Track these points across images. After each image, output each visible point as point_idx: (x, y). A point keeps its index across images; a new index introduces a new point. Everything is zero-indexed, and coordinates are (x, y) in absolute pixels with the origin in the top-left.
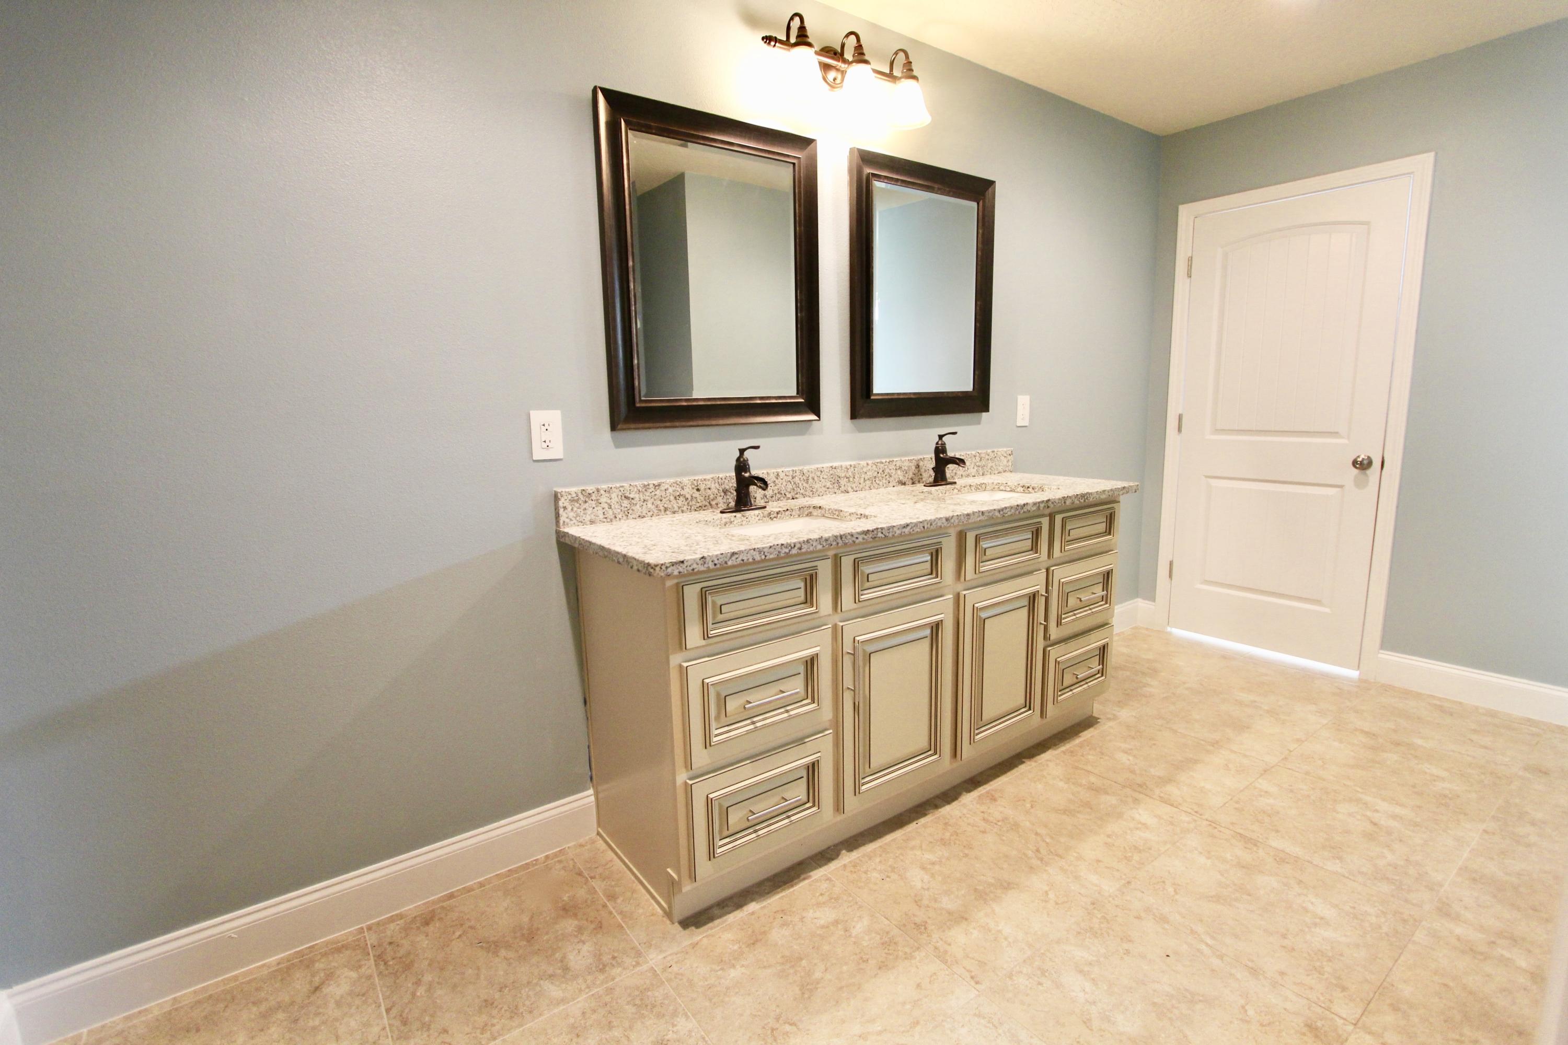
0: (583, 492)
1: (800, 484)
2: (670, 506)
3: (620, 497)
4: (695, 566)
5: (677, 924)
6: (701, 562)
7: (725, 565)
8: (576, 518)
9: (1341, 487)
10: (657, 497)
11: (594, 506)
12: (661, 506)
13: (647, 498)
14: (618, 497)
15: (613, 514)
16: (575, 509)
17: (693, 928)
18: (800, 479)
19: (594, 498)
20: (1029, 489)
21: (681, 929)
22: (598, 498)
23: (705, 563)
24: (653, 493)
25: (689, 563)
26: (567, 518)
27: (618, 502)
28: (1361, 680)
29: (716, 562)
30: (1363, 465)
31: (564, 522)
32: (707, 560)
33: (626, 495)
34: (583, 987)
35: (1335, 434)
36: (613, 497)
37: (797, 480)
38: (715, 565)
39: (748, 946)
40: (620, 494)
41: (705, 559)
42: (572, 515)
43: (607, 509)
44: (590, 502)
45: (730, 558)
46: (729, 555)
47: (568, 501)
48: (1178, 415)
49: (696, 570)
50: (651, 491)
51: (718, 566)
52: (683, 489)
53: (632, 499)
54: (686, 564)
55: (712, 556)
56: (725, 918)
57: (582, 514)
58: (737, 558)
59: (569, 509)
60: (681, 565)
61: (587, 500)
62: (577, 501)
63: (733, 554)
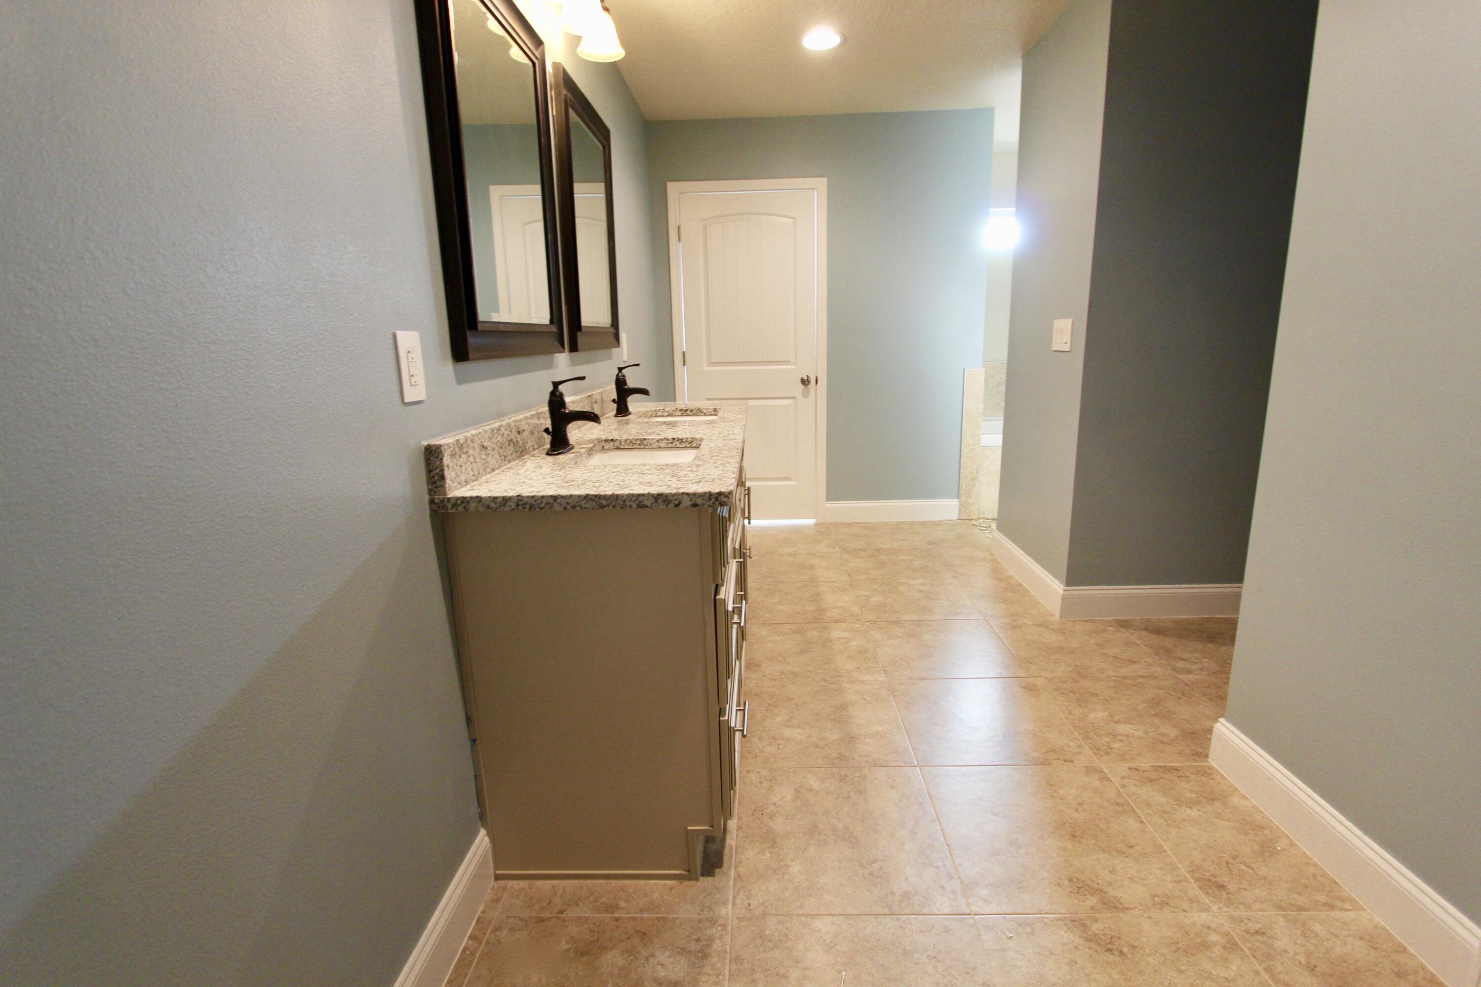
0: (458, 443)
5: (701, 878)
8: (456, 479)
9: (794, 398)
14: (478, 446)
15: (477, 470)
16: (454, 467)
17: (717, 870)
19: (464, 450)
20: (687, 412)
21: (710, 879)
24: (497, 439)
26: (450, 480)
27: (479, 454)
28: (816, 525)
30: (805, 382)
31: (449, 486)
33: (483, 443)
34: (714, 979)
35: (787, 362)
36: (476, 448)
39: (773, 847)
40: (479, 442)
42: (455, 471)
44: (463, 455)
48: (682, 352)
56: (727, 845)
57: (459, 473)
59: (451, 467)
62: (455, 456)
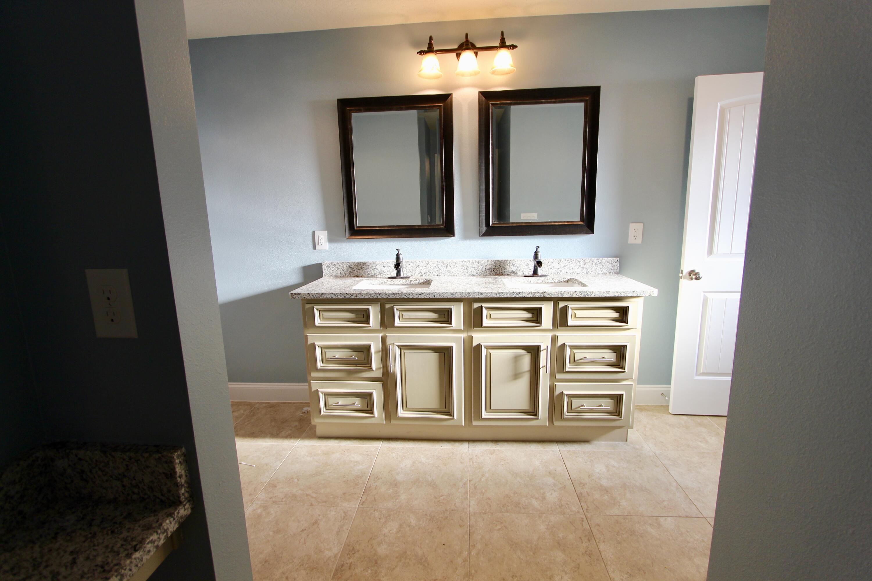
0: (332, 264)
1: (442, 269)
2: (370, 273)
3: (347, 267)
4: (305, 296)
6: (307, 295)
7: (319, 298)
8: (329, 273)
10: (364, 268)
11: (336, 269)
12: (366, 272)
13: (359, 268)
14: (346, 267)
15: (344, 274)
16: (329, 270)
18: (442, 266)
19: (336, 266)
22: (338, 266)
23: (309, 296)
24: (362, 267)
25: (303, 295)
26: (326, 273)
27: (346, 269)
29: (314, 296)
31: (324, 275)
32: (310, 295)
33: (350, 266)
36: (344, 267)
37: (440, 266)
38: (314, 297)
40: (347, 265)
41: (310, 294)
42: (327, 272)
43: (342, 271)
44: (335, 268)
45: (321, 296)
46: (320, 294)
47: (326, 266)
49: (305, 298)
50: (361, 265)
51: (315, 298)
52: (377, 266)
53: (353, 268)
54: (301, 295)
55: (313, 293)
57: (331, 272)
58: (324, 296)
59: (327, 270)
60: (299, 295)
61: (334, 267)
62: (330, 267)
63: (322, 294)
